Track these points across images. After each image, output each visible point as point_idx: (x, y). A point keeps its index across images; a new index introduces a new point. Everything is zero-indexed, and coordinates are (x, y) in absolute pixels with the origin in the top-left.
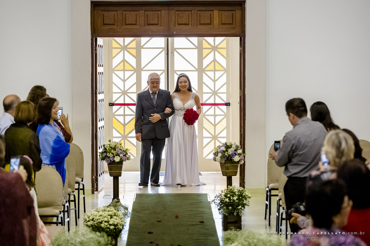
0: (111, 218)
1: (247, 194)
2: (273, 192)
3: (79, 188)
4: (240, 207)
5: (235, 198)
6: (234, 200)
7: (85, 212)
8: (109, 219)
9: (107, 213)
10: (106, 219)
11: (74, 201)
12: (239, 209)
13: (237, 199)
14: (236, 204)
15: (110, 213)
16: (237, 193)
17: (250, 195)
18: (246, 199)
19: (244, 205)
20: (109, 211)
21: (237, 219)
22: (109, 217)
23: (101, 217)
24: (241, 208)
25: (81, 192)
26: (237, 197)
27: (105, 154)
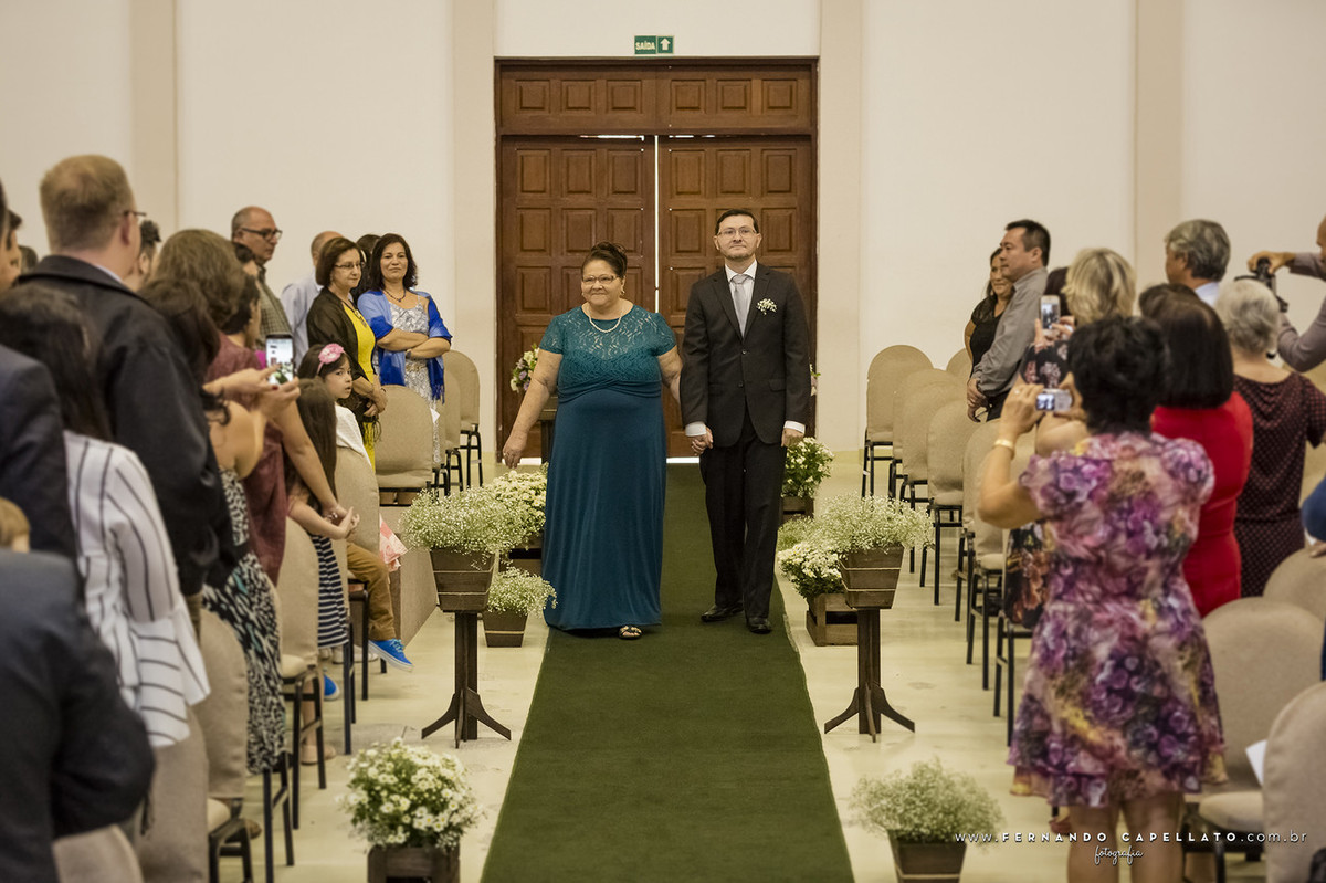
0: (536, 494)
1: (825, 451)
2: (879, 451)
3: (469, 443)
4: (811, 479)
5: (801, 460)
6: (797, 465)
7: (481, 482)
8: (533, 497)
9: (528, 483)
10: (526, 497)
11: (459, 467)
12: (807, 484)
13: (804, 463)
14: (802, 474)
15: (534, 484)
16: (804, 450)
17: (831, 455)
18: (823, 464)
19: (818, 477)
20: (532, 480)
21: (803, 504)
22: (533, 492)
23: (516, 492)
24: (812, 482)
25: (474, 452)
26: (804, 459)
27: (524, 373)
